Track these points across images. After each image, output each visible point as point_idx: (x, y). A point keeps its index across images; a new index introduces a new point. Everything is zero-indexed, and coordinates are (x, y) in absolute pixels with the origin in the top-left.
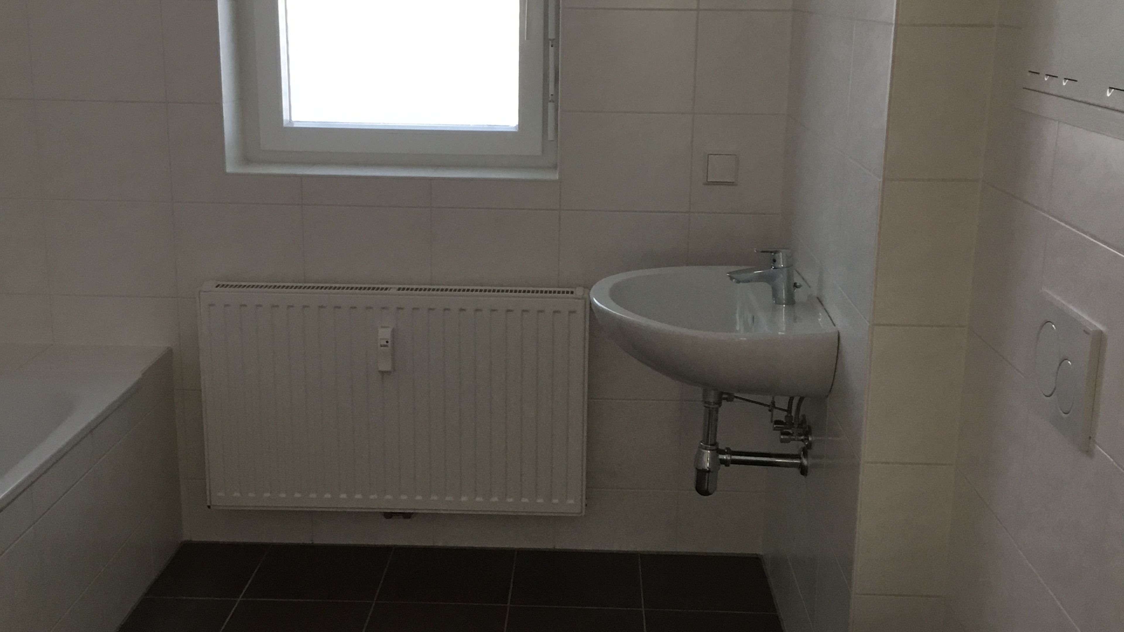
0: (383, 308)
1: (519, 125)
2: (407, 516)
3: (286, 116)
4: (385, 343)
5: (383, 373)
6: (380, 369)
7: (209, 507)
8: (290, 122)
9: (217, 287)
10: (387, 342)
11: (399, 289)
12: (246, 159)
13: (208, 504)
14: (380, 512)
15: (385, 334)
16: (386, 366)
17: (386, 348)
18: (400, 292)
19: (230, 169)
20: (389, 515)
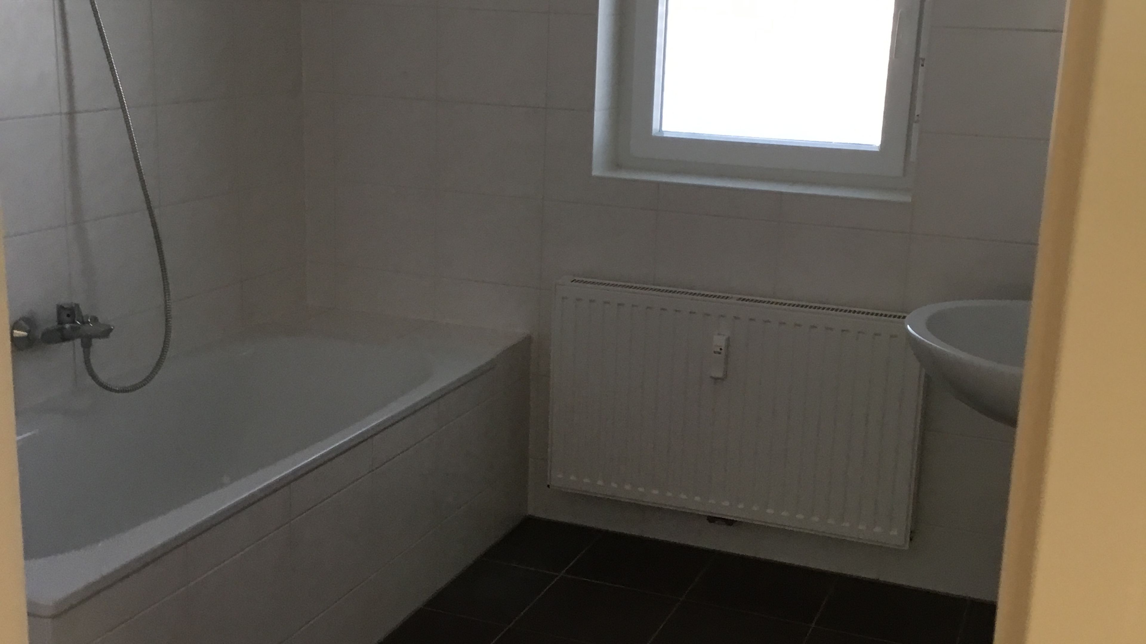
0: (722, 316)
1: (881, 144)
2: (730, 523)
3: (655, 125)
4: (719, 350)
5: (716, 379)
6: (713, 375)
7: (548, 486)
8: (659, 131)
9: (572, 281)
10: (721, 349)
11: (740, 299)
12: (616, 164)
13: (548, 483)
14: (705, 516)
15: (719, 341)
16: (720, 374)
17: (718, 355)
18: (740, 302)
19: (596, 172)
20: (712, 519)
